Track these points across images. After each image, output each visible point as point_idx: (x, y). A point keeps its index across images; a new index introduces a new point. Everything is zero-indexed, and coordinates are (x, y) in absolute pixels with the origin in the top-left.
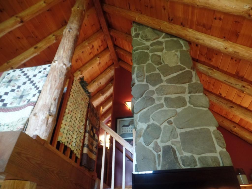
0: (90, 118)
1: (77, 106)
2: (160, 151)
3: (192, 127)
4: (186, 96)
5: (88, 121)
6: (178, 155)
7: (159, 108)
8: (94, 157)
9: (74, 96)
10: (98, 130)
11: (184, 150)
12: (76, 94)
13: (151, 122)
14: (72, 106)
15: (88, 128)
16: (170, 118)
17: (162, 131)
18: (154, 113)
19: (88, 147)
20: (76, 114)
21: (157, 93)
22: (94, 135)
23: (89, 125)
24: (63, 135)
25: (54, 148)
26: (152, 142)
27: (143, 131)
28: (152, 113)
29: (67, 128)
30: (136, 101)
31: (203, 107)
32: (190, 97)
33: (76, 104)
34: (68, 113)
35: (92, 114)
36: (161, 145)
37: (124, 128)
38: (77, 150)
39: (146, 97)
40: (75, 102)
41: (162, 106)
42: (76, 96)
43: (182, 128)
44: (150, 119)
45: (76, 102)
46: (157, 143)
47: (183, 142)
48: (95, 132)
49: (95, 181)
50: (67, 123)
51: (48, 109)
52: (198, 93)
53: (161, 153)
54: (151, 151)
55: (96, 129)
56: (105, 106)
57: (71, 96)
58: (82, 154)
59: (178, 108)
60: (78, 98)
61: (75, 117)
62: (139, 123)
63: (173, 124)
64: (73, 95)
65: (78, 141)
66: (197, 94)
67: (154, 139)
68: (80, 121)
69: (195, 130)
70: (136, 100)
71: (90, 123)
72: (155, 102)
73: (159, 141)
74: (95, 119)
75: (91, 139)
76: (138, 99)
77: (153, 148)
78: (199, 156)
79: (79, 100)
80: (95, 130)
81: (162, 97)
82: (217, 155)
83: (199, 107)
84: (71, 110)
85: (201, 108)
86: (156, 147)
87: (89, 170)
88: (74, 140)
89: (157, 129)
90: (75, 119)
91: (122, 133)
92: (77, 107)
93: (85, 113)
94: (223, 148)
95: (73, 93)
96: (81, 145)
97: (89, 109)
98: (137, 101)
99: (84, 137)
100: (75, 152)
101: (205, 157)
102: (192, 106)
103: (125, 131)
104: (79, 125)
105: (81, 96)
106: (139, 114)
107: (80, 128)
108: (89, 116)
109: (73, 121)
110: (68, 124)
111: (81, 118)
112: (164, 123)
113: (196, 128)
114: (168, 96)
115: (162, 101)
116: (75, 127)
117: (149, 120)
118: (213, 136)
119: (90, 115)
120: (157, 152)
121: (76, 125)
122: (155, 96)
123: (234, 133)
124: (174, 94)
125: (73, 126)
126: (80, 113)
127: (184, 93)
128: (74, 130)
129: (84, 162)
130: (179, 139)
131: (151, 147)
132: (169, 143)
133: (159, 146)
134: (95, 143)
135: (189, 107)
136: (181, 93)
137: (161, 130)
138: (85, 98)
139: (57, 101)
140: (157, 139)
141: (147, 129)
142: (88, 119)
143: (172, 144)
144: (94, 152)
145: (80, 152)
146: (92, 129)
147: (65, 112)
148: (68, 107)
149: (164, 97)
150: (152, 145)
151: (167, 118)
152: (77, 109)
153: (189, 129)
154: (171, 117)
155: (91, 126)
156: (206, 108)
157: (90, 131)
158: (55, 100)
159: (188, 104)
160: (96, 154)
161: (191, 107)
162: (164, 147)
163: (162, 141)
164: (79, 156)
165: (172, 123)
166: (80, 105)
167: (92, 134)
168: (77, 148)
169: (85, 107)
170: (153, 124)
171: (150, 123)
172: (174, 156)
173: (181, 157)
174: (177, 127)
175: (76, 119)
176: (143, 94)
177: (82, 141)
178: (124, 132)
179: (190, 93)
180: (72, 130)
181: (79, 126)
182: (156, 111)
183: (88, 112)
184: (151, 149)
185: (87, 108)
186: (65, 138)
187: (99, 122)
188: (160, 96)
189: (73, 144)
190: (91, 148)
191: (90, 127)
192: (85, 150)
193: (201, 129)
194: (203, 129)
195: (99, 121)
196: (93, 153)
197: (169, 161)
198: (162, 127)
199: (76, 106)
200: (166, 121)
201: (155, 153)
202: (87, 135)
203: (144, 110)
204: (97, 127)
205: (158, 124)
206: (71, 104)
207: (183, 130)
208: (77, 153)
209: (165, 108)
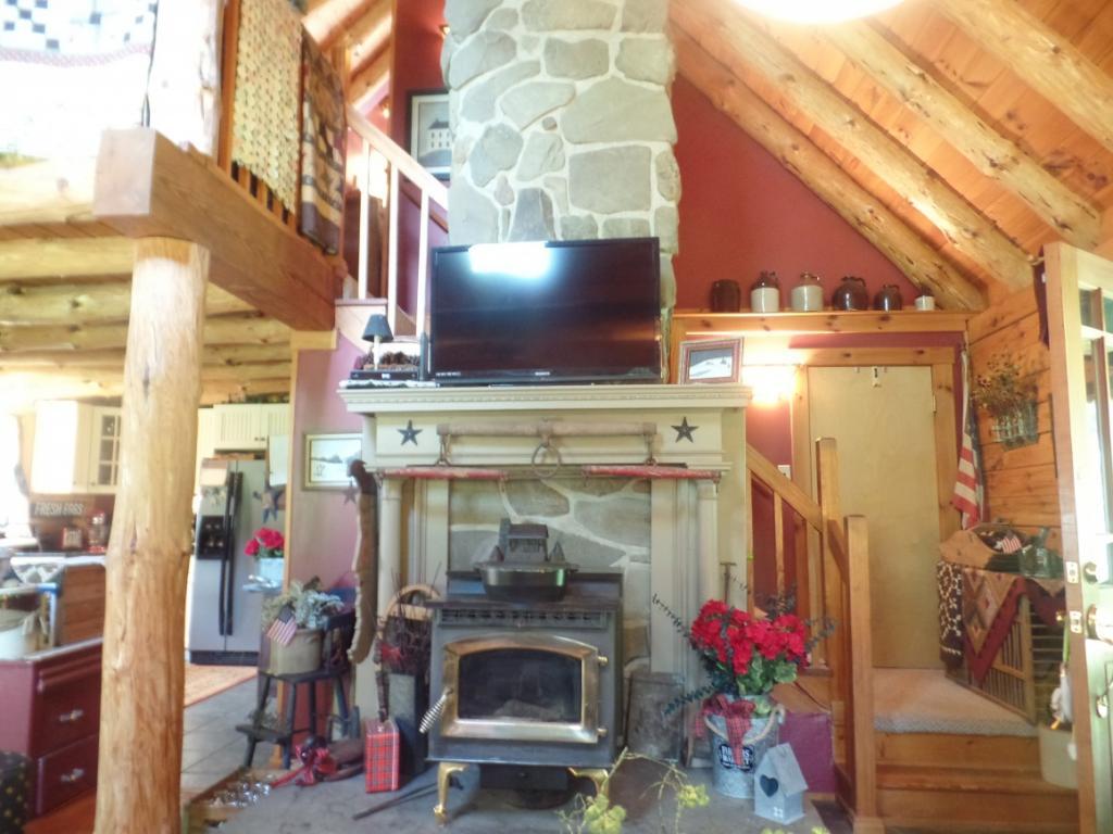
0: (311, 94)
1: (267, 54)
2: (512, 201)
3: (604, 140)
4: (613, 39)
5: (306, 106)
6: (557, 214)
7: (526, 76)
8: (335, 217)
9: (254, 21)
10: (340, 134)
11: (573, 201)
12: (258, 12)
13: (499, 119)
14: (253, 56)
15: (310, 128)
16: (551, 111)
17: (524, 148)
18: (509, 91)
19: (315, 184)
20: (267, 80)
21: (526, 22)
22: (330, 150)
23: (312, 117)
24: (243, 146)
25: (227, 176)
26: (493, 178)
27: (472, 146)
28: (504, 89)
29: (252, 125)
30: (456, 45)
31: (649, 80)
32: (622, 45)
33: (265, 49)
34: (247, 79)
35: (316, 78)
36: (517, 187)
37: (437, 132)
38: (284, 190)
39: (488, 33)
40: (259, 39)
41: (534, 68)
42: (259, 17)
43: (580, 143)
44: (493, 107)
45: (264, 41)
46: (506, 181)
47: (577, 180)
48: (331, 141)
49: (341, 281)
50: (246, 110)
51: (196, 71)
52: (649, 32)
53: (513, 208)
54: (487, 202)
55: (334, 130)
56: (366, 31)
57: (245, 21)
58: (300, 204)
59: (582, 79)
60: (267, 26)
61: (267, 92)
62: (463, 121)
63: (558, 131)
64: (253, 16)
65: (286, 165)
66: (644, 35)
67: (501, 169)
68: (283, 105)
69: (613, 149)
70: (458, 42)
71: (315, 110)
72: (515, 54)
73: (511, 175)
74: (328, 95)
75: (321, 162)
76: (464, 37)
77: (495, 194)
78: (606, 217)
79: (271, 30)
80: (330, 136)
81: (538, 39)
82: (649, 216)
83: (640, 80)
84: (252, 68)
85: (645, 85)
86: (504, 193)
87: (325, 252)
88: (274, 163)
89: (511, 140)
90: (267, 98)
91: (430, 150)
92: (269, 59)
93: (295, 78)
94: (669, 200)
95: (251, 8)
96: (295, 177)
97: (307, 62)
98: (461, 47)
99: (301, 155)
100: (281, 195)
101: (621, 220)
102: (621, 75)
103: (440, 145)
104: (281, 117)
105: (275, 14)
106: (463, 92)
107: (285, 126)
108: (307, 85)
109: (262, 104)
110: (252, 114)
111: (284, 96)
112: (534, 125)
113: (615, 144)
114: (558, 35)
115: (538, 53)
116: (271, 121)
117: (490, 113)
118: (653, 167)
119: (311, 82)
120: (503, 204)
121: (273, 116)
122: (518, 32)
123: (790, 167)
124: (579, 28)
125: (264, 120)
126: (278, 77)
127: (608, 28)
128: (270, 131)
129: (309, 225)
130: (565, 173)
131: (489, 191)
132: (537, 183)
133: (510, 191)
134: (334, 175)
135: (613, 77)
136: (599, 27)
137: (521, 146)
138: (289, 22)
139: (213, 44)
140: (510, 168)
141: (482, 140)
142: (305, 95)
143: (547, 186)
144: (334, 201)
145: (293, 198)
146: (322, 132)
147: (236, 74)
148: (242, 58)
149: (544, 37)
150: (493, 185)
151: (543, 111)
152: (270, 65)
153: (599, 147)
154: (556, 108)
155: (317, 119)
156: (658, 83)
157: (316, 136)
158: (208, 40)
159: (612, 69)
160: (339, 209)
161: (619, 80)
162: (524, 194)
163: (521, 177)
164: (292, 208)
165: (555, 126)
166: (277, 51)
167: (323, 148)
168: (284, 185)
169: (292, 56)
170: (502, 127)
171: (494, 123)
172: (545, 216)
173: (563, 219)
174: (569, 140)
175: (272, 98)
176: (481, 21)
177: (296, 167)
178: (436, 148)
179: (624, 29)
180: (264, 132)
181: (282, 121)
182: (516, 86)
183: (303, 72)
184: (491, 196)
185: (298, 57)
186: (251, 154)
187: (341, 109)
188: (534, 34)
189: (274, 174)
190: (325, 190)
191: (314, 123)
192: (309, 194)
193: (628, 148)
194: (635, 147)
195: (343, 102)
196: (332, 205)
197: (531, 226)
198: (526, 135)
199: (264, 55)
200: (539, 117)
201: (499, 207)
202: (308, 148)
203: (481, 80)
204: (339, 125)
205: (516, 128)
206: (251, 50)
207: (582, 149)
208: (287, 200)
209: (544, 77)
